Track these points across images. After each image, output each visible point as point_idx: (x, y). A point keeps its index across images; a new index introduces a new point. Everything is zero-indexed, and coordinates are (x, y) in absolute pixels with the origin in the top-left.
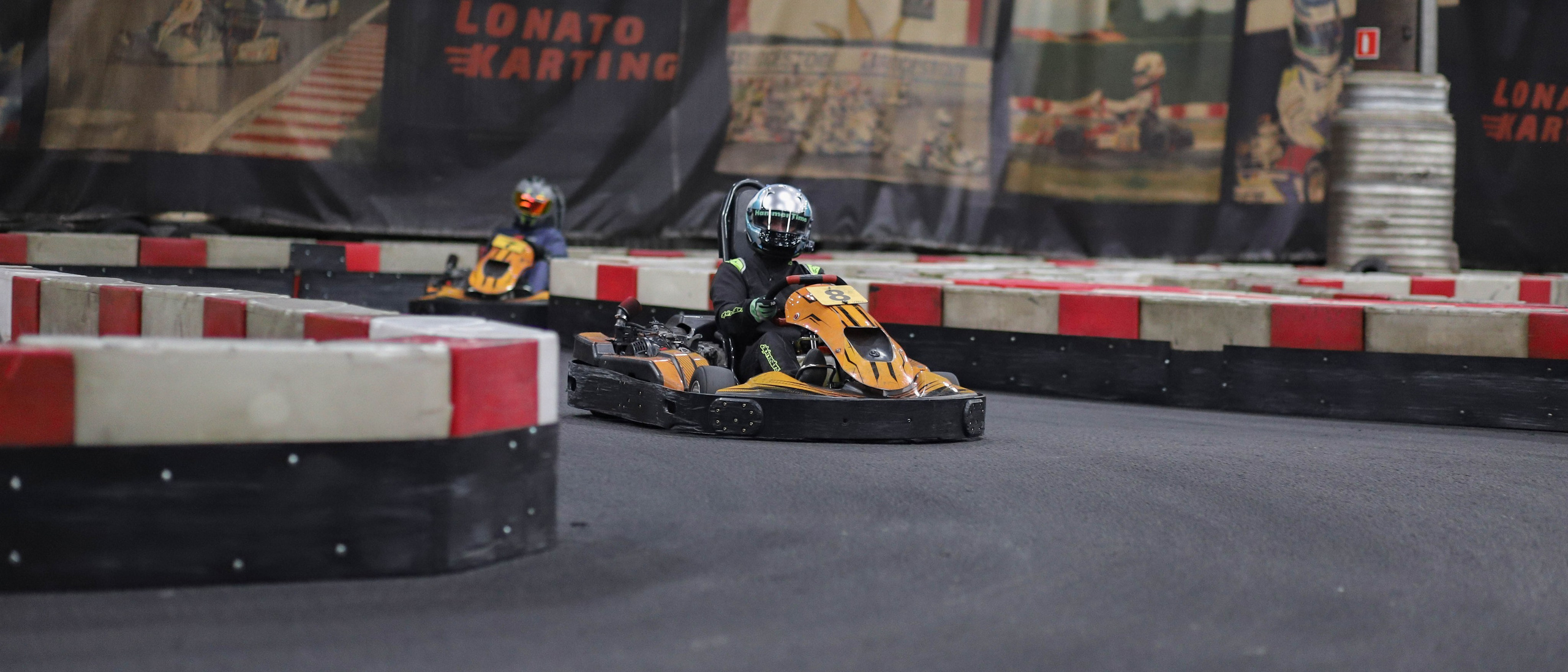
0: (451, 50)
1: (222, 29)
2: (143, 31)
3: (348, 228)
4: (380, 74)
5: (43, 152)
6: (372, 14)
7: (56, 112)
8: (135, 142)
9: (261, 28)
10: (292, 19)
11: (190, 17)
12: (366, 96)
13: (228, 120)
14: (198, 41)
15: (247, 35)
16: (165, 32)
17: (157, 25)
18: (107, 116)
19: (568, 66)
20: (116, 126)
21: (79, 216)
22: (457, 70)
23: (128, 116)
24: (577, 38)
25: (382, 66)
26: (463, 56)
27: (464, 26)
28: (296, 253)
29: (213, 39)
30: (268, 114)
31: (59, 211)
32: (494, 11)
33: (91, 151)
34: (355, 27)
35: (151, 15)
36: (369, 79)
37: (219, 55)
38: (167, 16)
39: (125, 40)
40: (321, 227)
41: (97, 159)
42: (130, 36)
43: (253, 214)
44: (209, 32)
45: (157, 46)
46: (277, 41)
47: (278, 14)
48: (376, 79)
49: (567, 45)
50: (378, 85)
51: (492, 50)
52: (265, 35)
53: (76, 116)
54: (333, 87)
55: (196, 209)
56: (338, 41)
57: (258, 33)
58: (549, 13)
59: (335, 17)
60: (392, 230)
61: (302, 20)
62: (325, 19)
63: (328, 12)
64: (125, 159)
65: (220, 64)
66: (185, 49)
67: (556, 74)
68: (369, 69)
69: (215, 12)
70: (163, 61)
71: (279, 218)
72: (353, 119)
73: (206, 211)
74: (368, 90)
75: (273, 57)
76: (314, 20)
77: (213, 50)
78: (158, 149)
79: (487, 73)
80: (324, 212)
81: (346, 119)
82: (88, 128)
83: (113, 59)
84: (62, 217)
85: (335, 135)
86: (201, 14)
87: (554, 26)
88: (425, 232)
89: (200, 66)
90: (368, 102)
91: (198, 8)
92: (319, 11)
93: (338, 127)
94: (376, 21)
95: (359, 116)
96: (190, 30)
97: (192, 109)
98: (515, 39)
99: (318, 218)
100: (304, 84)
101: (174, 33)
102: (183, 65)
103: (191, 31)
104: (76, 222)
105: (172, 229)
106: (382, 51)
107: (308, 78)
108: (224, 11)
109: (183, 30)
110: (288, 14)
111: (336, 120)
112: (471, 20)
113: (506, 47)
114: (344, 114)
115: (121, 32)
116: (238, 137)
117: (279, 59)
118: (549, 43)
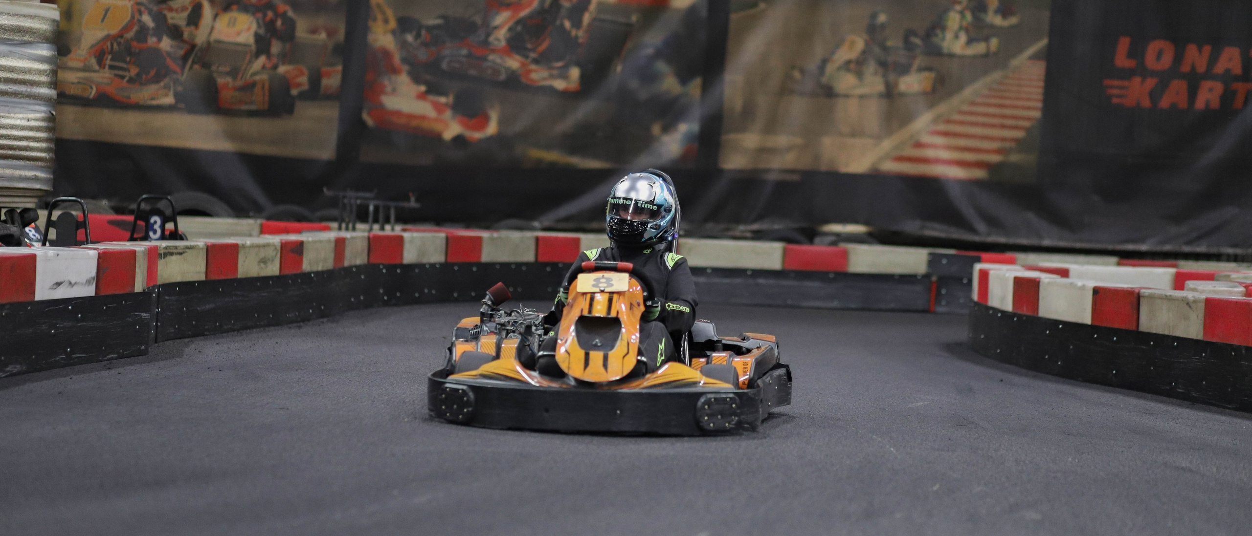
0: (1108, 82)
1: (883, 64)
2: (812, 66)
3: (1002, 240)
4: (1040, 105)
5: (720, 172)
6: (1031, 51)
7: (732, 136)
8: (805, 163)
9: (917, 63)
10: (951, 56)
11: (853, 55)
12: (1027, 124)
13: (887, 145)
14: (859, 75)
15: (904, 70)
16: (830, 68)
17: (825, 61)
18: (782, 140)
19: (1227, 97)
20: (789, 149)
21: (755, 227)
22: (1115, 100)
23: (798, 141)
24: (1237, 70)
25: (1040, 97)
26: (1121, 88)
27: (1122, 60)
28: (933, 261)
29: (876, 73)
30: (926, 139)
31: (738, 221)
32: (1153, 48)
33: (767, 171)
34: (1015, 62)
35: (819, 50)
36: (1029, 108)
37: (880, 87)
38: (833, 52)
39: (797, 75)
40: (976, 238)
41: (772, 177)
42: (802, 71)
43: (912, 227)
44: (871, 67)
45: (824, 80)
46: (932, 75)
47: (935, 52)
48: (1034, 108)
49: (1227, 78)
50: (1037, 114)
51: (1151, 83)
52: (921, 69)
53: (751, 140)
54: (994, 116)
55: (855, 221)
56: (997, 75)
57: (915, 66)
58: (1207, 49)
59: (996, 54)
60: (1046, 242)
61: (963, 57)
62: (986, 55)
63: (988, 48)
64: (796, 178)
65: (881, 96)
66: (846, 82)
67: (1215, 104)
68: (1029, 99)
69: (877, 50)
70: (829, 92)
71: (936, 231)
72: (1013, 145)
73: (866, 223)
74: (1029, 119)
75: (929, 88)
76: (974, 57)
77: (874, 83)
78: (823, 168)
79: (1146, 103)
80: (981, 227)
81: (1007, 145)
82: (763, 151)
83: (785, 90)
84: (742, 227)
85: (995, 158)
86: (864, 52)
87: (1213, 59)
88: (1078, 245)
89: (862, 97)
90: (1028, 130)
91: (860, 44)
92: (980, 48)
93: (998, 151)
94: (1035, 57)
95: (1017, 141)
96: (852, 66)
97: (853, 134)
98: (1173, 72)
99: (972, 230)
100: (961, 112)
101: (839, 69)
102: (847, 96)
103: (856, 66)
104: (754, 232)
105: (831, 239)
106: (1042, 84)
107: (965, 108)
108: (885, 48)
109: (847, 66)
110: (945, 51)
111: (995, 145)
112: (1131, 55)
113: (1165, 79)
114: (1003, 139)
115: (793, 67)
116: (900, 159)
117: (934, 90)
118: (1208, 75)
